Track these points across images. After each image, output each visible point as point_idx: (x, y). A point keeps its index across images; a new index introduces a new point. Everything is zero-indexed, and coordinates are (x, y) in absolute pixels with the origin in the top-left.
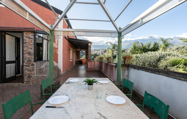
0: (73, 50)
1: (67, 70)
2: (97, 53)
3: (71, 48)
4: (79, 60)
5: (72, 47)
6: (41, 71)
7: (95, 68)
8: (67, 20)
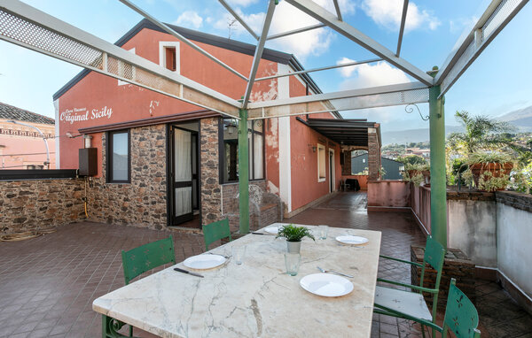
0: (327, 152)
1: (307, 207)
2: (420, 154)
3: (319, 146)
4: (349, 177)
5: (322, 142)
6: (236, 205)
7: (393, 202)
8: (303, 74)
